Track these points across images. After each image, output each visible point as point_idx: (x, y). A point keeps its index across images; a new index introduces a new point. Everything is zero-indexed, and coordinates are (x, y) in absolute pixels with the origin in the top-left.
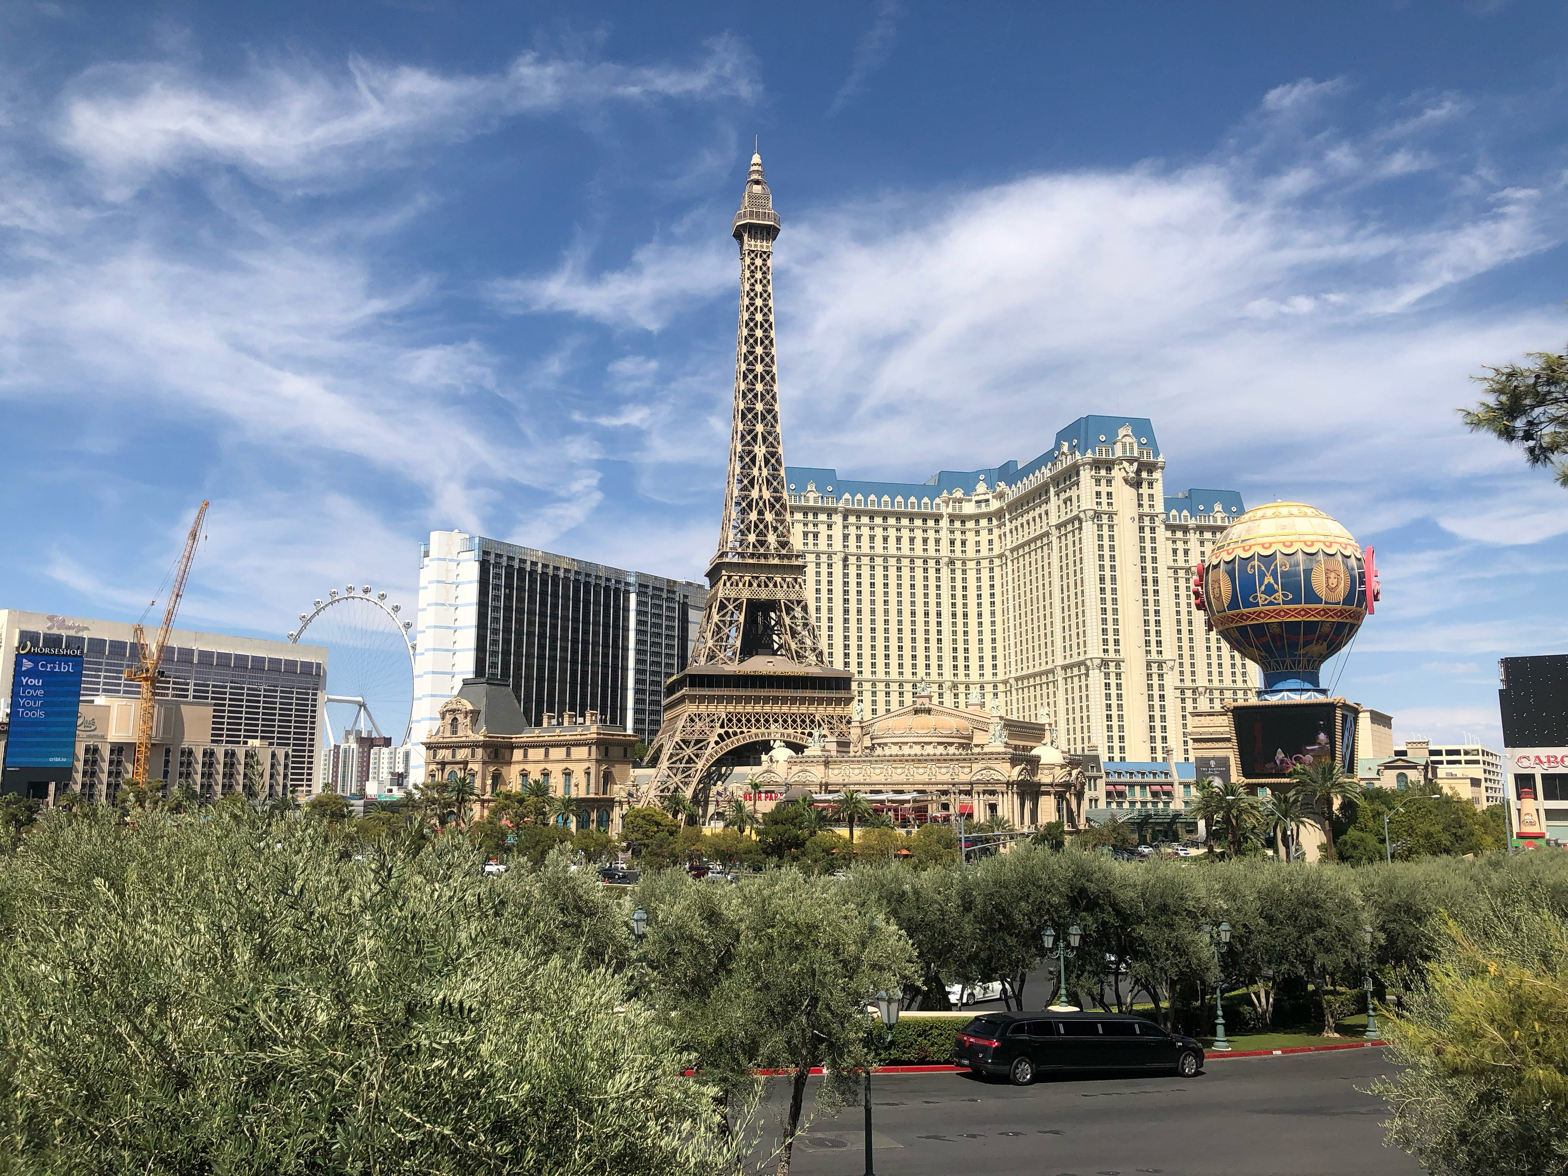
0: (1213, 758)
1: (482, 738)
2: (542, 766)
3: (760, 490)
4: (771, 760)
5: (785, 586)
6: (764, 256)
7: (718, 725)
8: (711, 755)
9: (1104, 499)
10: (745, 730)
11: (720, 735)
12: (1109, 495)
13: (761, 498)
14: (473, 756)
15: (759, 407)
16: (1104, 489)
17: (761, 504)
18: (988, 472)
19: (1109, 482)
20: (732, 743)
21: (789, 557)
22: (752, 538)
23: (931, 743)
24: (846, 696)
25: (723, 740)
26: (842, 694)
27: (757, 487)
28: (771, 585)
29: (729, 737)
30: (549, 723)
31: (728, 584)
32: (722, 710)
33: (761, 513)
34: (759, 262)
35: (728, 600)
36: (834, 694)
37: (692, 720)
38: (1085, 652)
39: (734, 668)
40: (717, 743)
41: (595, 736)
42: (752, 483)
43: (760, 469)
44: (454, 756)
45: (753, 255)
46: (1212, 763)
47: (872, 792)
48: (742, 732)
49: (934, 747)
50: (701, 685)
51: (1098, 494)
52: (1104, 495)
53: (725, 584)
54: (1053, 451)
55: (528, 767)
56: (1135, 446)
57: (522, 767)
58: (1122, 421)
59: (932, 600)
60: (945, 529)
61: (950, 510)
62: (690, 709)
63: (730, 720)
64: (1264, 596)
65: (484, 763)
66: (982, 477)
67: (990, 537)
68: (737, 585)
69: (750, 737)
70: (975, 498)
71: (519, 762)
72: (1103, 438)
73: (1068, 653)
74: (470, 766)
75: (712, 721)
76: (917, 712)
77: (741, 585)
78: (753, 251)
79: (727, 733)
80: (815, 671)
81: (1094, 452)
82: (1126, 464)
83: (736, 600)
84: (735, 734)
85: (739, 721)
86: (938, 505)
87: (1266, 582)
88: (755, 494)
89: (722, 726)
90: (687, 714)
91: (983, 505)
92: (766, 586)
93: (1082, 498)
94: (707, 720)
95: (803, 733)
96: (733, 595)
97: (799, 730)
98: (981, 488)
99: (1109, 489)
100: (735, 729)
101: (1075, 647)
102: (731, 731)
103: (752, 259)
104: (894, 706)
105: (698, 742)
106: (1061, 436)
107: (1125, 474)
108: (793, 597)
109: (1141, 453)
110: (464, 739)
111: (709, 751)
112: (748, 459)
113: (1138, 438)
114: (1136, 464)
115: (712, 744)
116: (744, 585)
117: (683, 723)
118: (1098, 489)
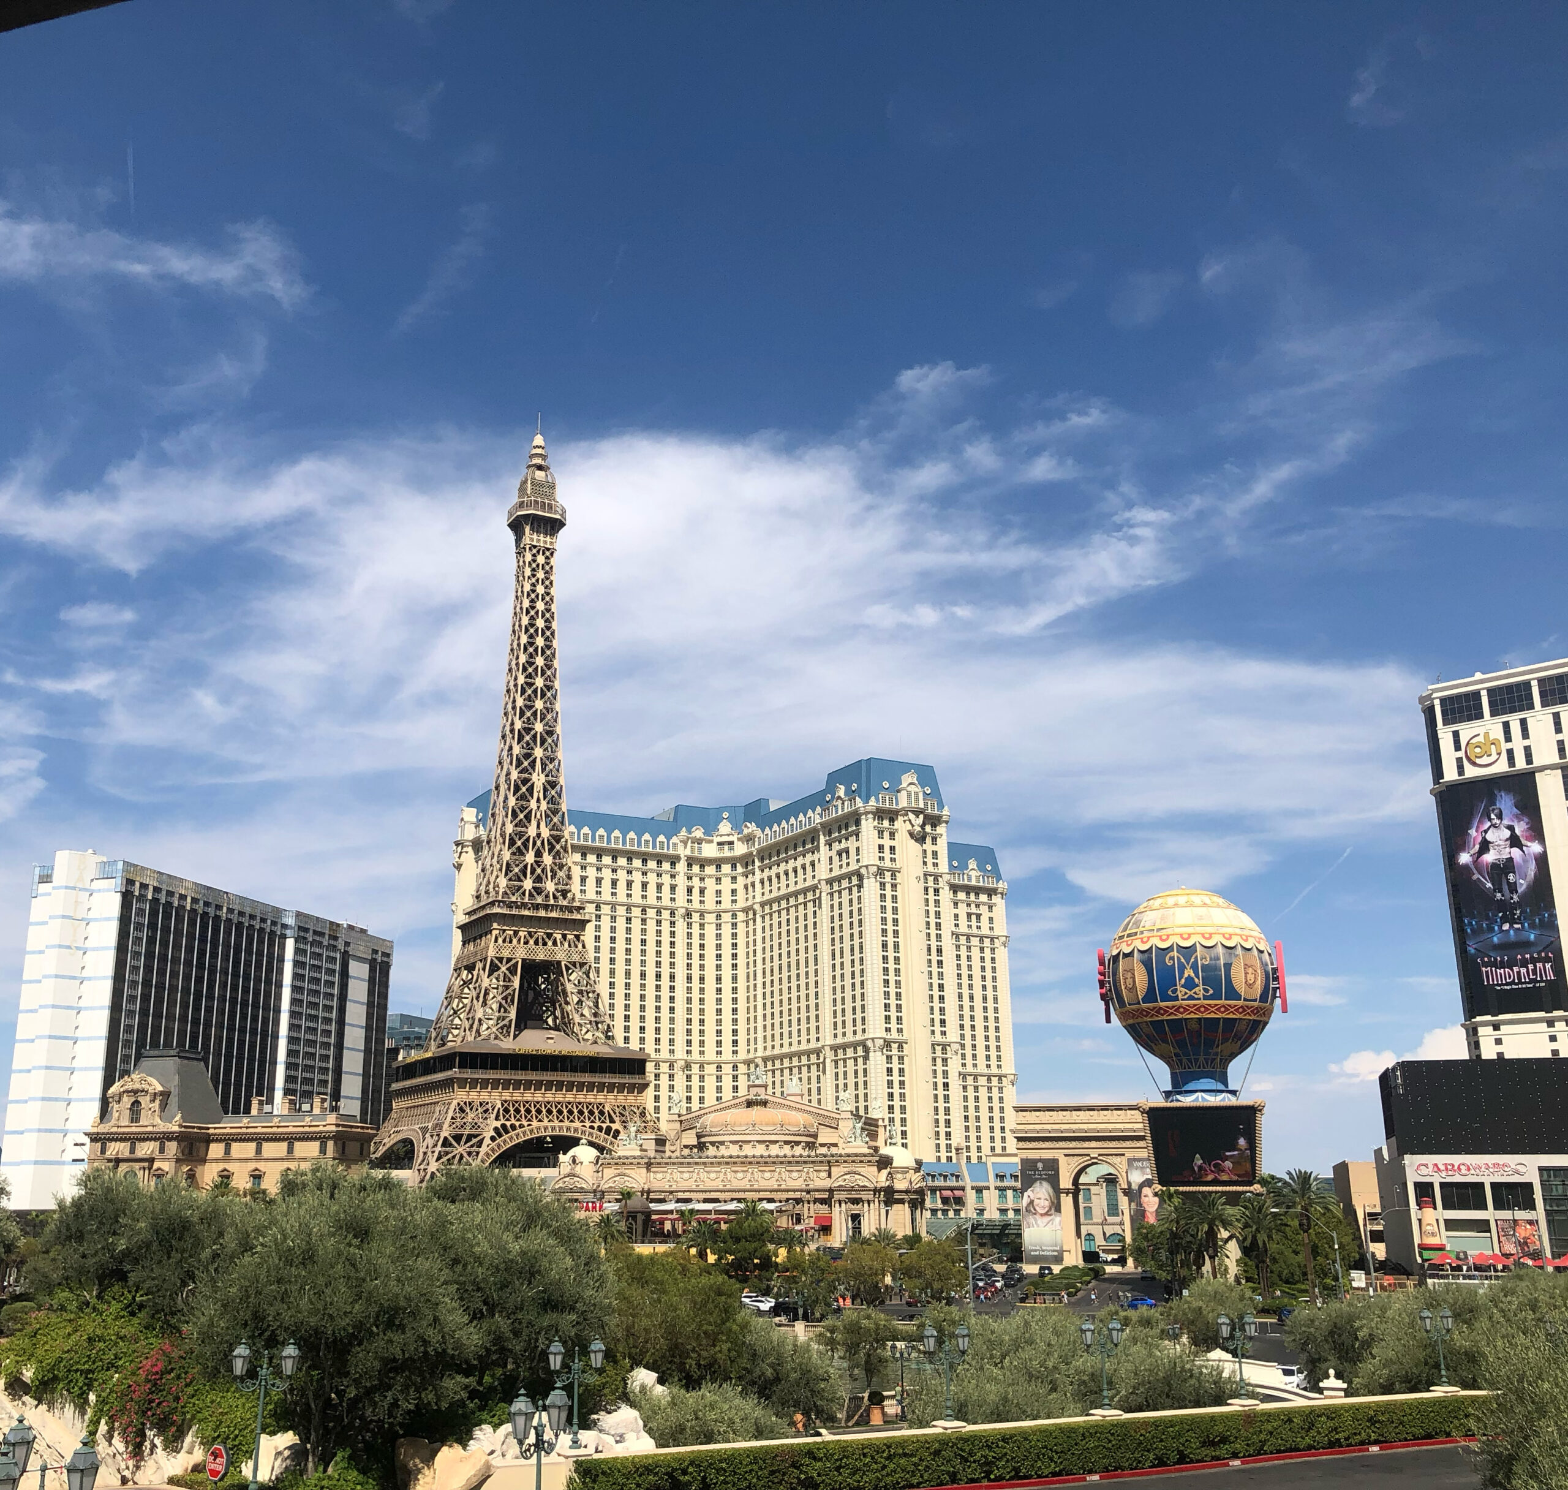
0: (1040, 1160)
1: (176, 1129)
2: (252, 1166)
3: (538, 827)
4: (574, 1161)
5: (566, 944)
6: (548, 553)
7: (493, 1116)
8: (487, 1155)
9: (887, 854)
10: (525, 1123)
11: (496, 1129)
12: (892, 849)
13: (539, 835)
14: (162, 1150)
15: (539, 727)
16: (887, 842)
17: (539, 843)
18: (732, 809)
19: (892, 835)
20: (511, 1138)
21: (570, 909)
22: (528, 884)
23: (777, 1142)
24: (641, 1081)
25: (500, 1136)
26: (636, 1080)
27: (534, 823)
28: (550, 943)
29: (507, 1132)
30: (260, 1110)
31: (500, 940)
32: (496, 1098)
33: (539, 854)
34: (541, 559)
35: (500, 959)
36: (627, 1079)
37: (462, 1110)
38: (864, 1031)
39: (508, 1045)
40: (493, 1139)
41: (333, 1128)
42: (528, 817)
43: (538, 801)
44: (132, 1151)
45: (534, 551)
46: (1040, 1165)
47: (706, 1201)
48: (521, 1126)
49: (781, 1147)
50: (473, 1066)
51: (881, 848)
52: (887, 849)
53: (496, 941)
54: (823, 793)
55: (231, 1167)
56: (921, 795)
57: (221, 1166)
58: (906, 767)
59: (665, 959)
60: (682, 874)
61: (688, 852)
62: (460, 1095)
63: (507, 1111)
64: (1184, 990)
65: (178, 1161)
66: (725, 815)
67: (734, 886)
68: (511, 942)
69: (531, 1131)
70: (717, 839)
71: (217, 1160)
72: (886, 785)
73: (840, 1031)
74: (156, 1165)
75: (486, 1111)
76: (750, 1104)
77: (515, 941)
78: (535, 547)
79: (504, 1126)
80: (603, 1050)
81: (877, 800)
82: (911, 816)
83: (509, 960)
84: (513, 1127)
85: (517, 1111)
86: (675, 845)
87: (1186, 975)
88: (532, 831)
89: (497, 1119)
90: (455, 1102)
91: (726, 847)
92: (545, 944)
93: (862, 852)
94: (480, 1110)
95: (592, 1127)
96: (506, 954)
97: (588, 1124)
98: (725, 827)
99: (892, 843)
100: (513, 1121)
101: (849, 1023)
102: (508, 1124)
103: (534, 555)
104: (728, 1094)
105: (470, 1137)
106: (835, 778)
107: (910, 827)
108: (576, 958)
109: (926, 804)
110: (150, 1129)
111: (484, 1149)
112: (523, 789)
113: (923, 787)
114: (921, 816)
115: (487, 1141)
116: (519, 941)
117: (451, 1114)
118: (881, 842)
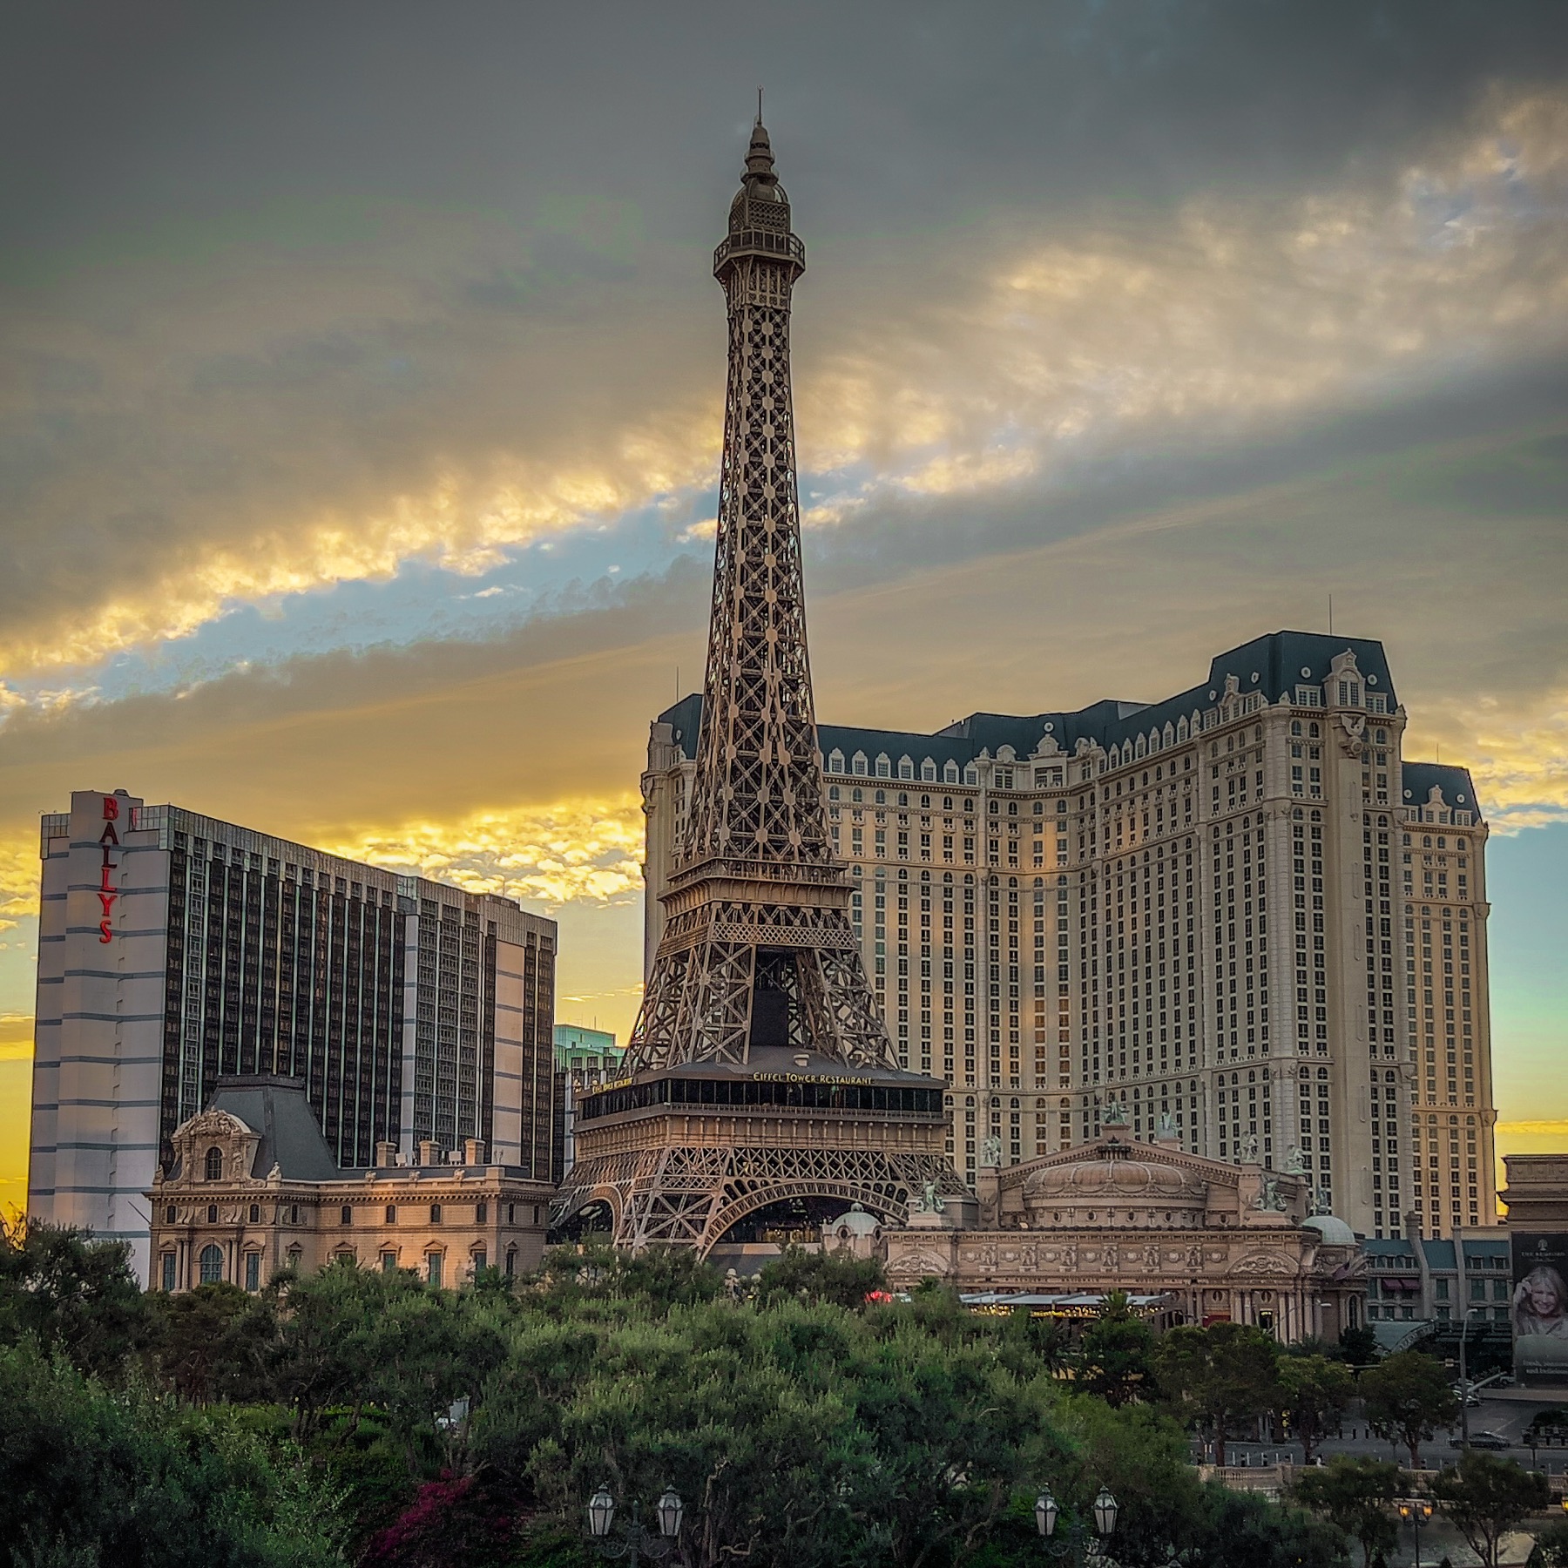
3: (775, 750)
5: (821, 924)
9: (1306, 781)
12: (1315, 774)
13: (775, 762)
15: (771, 596)
16: (1306, 763)
17: (776, 773)
19: (1315, 753)
21: (824, 871)
22: (761, 836)
24: (936, 1120)
31: (724, 918)
33: (776, 789)
35: (725, 946)
39: (741, 1068)
42: (758, 736)
43: (773, 709)
51: (1297, 771)
52: (1306, 774)
53: (718, 918)
54: (1204, 689)
56: (1361, 688)
60: (981, 819)
61: (991, 784)
66: (1049, 728)
67: (1062, 835)
70: (1035, 764)
72: (1306, 672)
77: (745, 919)
78: (758, 308)
81: (1292, 698)
82: (1346, 721)
83: (738, 946)
86: (971, 774)
91: (1050, 776)
92: (789, 923)
93: (1268, 778)
96: (733, 938)
98: (1047, 746)
99: (1316, 764)
103: (757, 322)
106: (1223, 665)
107: (1342, 738)
108: (835, 944)
109: (1369, 702)
112: (749, 692)
113: (1365, 676)
114: (1362, 721)
116: (751, 919)
118: (1297, 762)
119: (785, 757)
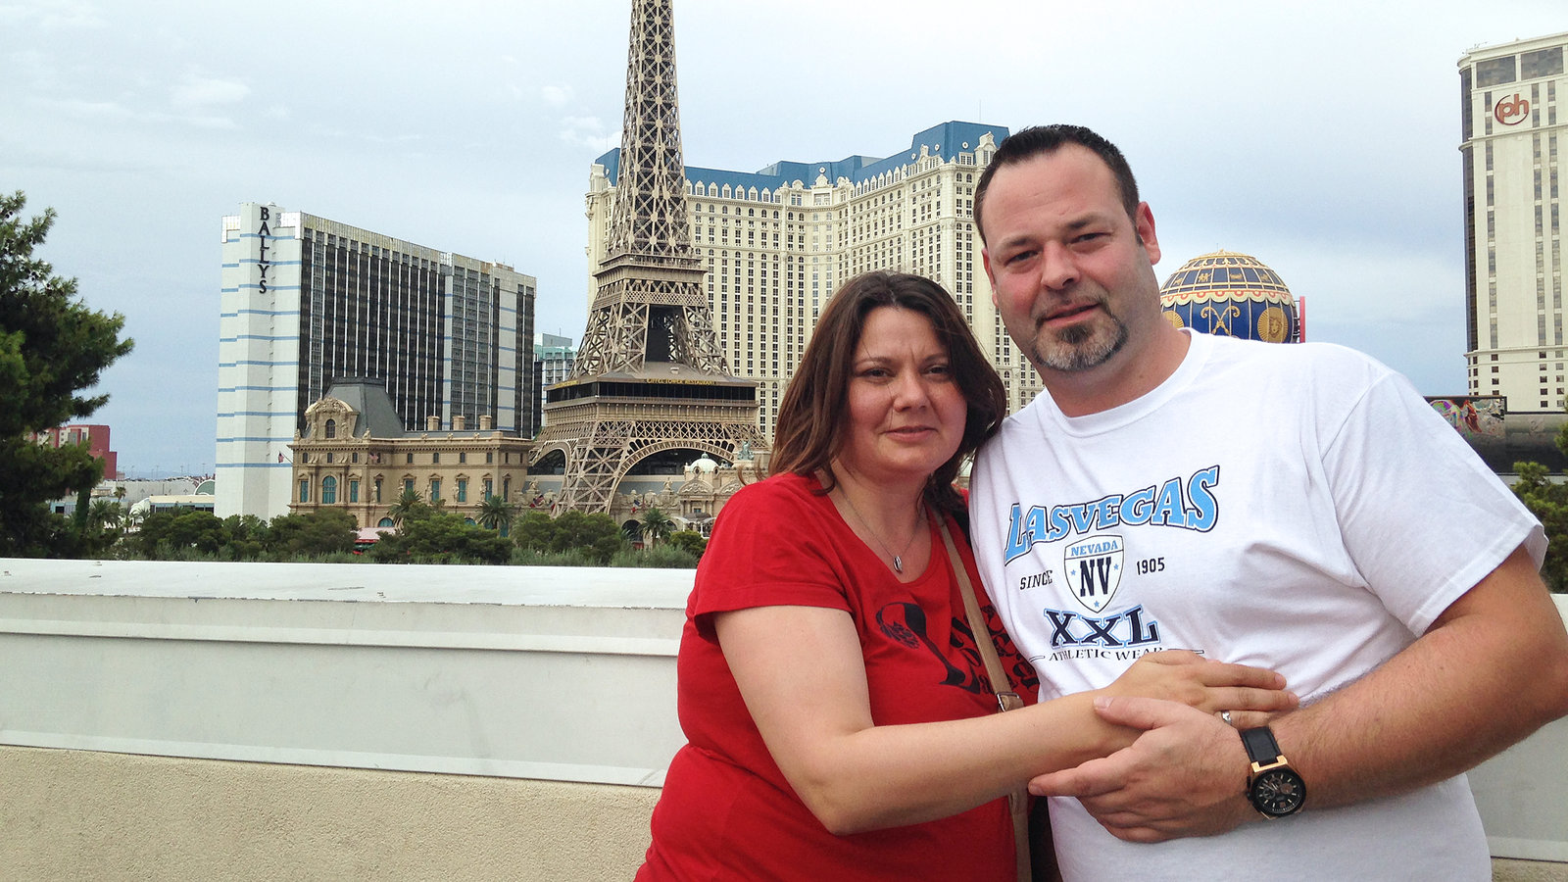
1: (366, 443)
2: (431, 472)
3: (661, 189)
4: (697, 471)
5: (687, 292)
7: (629, 433)
8: (626, 464)
9: (964, 207)
10: (656, 439)
11: (632, 444)
13: (661, 198)
15: (659, 100)
16: (964, 197)
18: (830, 166)
20: (645, 451)
21: (689, 261)
22: (653, 240)
24: (751, 405)
25: (636, 449)
26: (747, 403)
28: (673, 290)
29: (641, 446)
31: (631, 288)
32: (632, 418)
33: (661, 214)
36: (739, 403)
39: (640, 375)
40: (630, 451)
41: (497, 442)
44: (330, 460)
48: (653, 441)
50: (612, 393)
51: (959, 202)
52: (964, 204)
54: (909, 152)
55: (414, 472)
57: (406, 472)
58: (984, 129)
59: (769, 295)
60: (784, 223)
61: (789, 204)
62: (602, 416)
63: (640, 429)
65: (369, 468)
66: (822, 171)
67: (829, 233)
68: (640, 290)
69: (661, 445)
70: (814, 191)
72: (965, 145)
74: (351, 472)
75: (623, 429)
77: (643, 289)
79: (638, 441)
80: (721, 380)
81: (957, 159)
83: (639, 305)
84: (646, 442)
85: (649, 429)
86: (778, 197)
88: (655, 194)
89: (633, 435)
90: (597, 422)
91: (823, 198)
92: (668, 291)
94: (619, 428)
95: (711, 442)
96: (636, 300)
97: (708, 440)
100: (646, 437)
102: (642, 440)
105: (611, 450)
106: (920, 139)
108: (695, 304)
110: (344, 443)
111: (622, 460)
112: (646, 155)
116: (646, 290)
117: (594, 431)
118: (959, 197)
119: (667, 196)
